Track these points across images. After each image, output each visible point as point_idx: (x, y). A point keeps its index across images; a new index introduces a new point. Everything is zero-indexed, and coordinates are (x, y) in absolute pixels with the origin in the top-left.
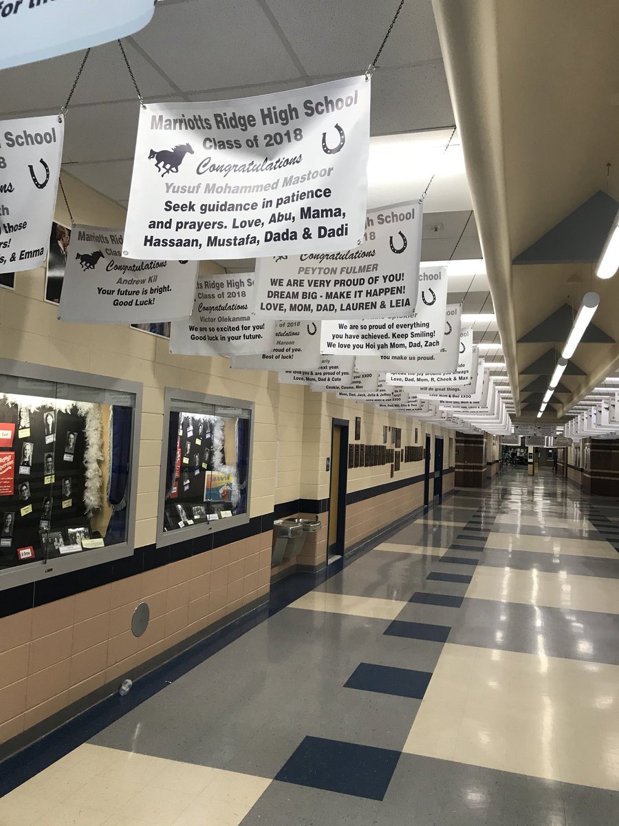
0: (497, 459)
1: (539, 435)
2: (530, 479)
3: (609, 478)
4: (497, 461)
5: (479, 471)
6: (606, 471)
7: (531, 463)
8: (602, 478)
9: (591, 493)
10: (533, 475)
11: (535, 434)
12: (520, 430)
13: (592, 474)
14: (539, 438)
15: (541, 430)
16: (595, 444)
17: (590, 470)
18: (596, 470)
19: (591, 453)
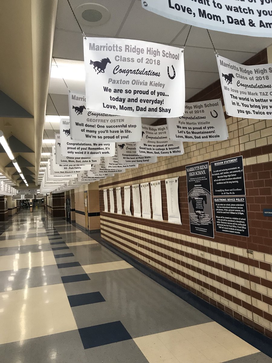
0: (16, 206)
1: (29, 194)
2: (32, 214)
3: (60, 209)
4: (16, 208)
5: (3, 213)
6: (59, 206)
7: (31, 207)
8: (58, 209)
9: (54, 216)
10: (33, 212)
11: (28, 194)
12: (21, 192)
13: (53, 208)
14: (30, 195)
15: (30, 192)
16: (54, 196)
17: (53, 207)
18: (55, 207)
19: (53, 199)
